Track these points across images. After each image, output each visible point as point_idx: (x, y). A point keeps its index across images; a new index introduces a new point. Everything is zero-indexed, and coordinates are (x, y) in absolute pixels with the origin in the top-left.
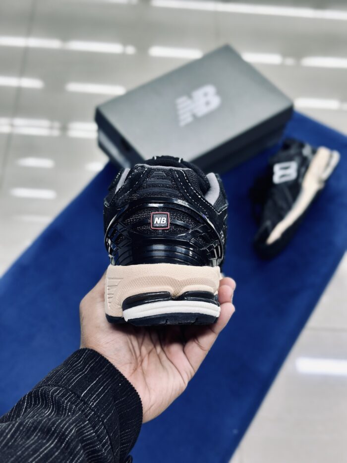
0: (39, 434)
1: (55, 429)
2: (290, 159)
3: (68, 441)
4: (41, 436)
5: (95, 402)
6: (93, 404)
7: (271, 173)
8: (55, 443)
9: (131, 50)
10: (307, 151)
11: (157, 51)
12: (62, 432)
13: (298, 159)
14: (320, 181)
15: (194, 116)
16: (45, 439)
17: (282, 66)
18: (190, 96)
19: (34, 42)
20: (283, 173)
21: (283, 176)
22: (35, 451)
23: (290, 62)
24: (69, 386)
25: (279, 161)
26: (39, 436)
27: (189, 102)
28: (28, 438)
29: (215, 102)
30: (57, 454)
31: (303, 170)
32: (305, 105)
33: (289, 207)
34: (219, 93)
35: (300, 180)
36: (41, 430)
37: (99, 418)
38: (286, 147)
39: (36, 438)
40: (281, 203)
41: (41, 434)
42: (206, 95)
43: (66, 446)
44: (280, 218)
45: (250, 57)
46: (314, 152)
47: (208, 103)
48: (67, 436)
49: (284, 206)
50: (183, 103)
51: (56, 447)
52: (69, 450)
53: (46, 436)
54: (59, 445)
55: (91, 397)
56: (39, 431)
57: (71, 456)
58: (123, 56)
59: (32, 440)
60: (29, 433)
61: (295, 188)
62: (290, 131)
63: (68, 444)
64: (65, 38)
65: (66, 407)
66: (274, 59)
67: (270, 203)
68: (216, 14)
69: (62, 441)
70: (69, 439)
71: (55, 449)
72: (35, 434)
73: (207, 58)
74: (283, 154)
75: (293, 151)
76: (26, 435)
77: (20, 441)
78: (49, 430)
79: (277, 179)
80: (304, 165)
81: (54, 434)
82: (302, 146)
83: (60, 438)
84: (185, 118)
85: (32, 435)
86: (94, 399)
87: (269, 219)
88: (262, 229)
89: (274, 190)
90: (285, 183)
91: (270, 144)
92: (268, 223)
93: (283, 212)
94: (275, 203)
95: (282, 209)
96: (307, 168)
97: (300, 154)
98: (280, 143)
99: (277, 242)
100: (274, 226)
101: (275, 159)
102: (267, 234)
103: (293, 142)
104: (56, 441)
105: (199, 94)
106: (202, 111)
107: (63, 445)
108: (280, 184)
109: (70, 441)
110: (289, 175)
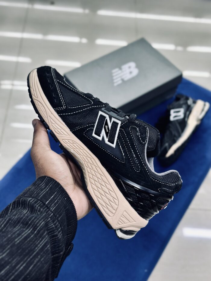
0: (21, 225)
1: (31, 223)
2: (180, 107)
5: (53, 208)
7: (169, 115)
8: (30, 230)
9: (84, 41)
10: (190, 102)
11: (100, 42)
12: (35, 224)
13: (185, 107)
14: (198, 120)
15: (123, 80)
16: (24, 228)
17: (175, 51)
18: (120, 69)
19: (26, 35)
20: (176, 114)
21: (175, 117)
22: (19, 235)
23: (180, 48)
25: (173, 108)
26: (21, 227)
27: (120, 71)
29: (135, 72)
30: (32, 236)
31: (188, 113)
32: (189, 75)
33: (179, 136)
34: (137, 67)
35: (186, 119)
36: (23, 223)
37: (56, 217)
38: (178, 99)
39: (19, 227)
40: (174, 133)
41: (22, 225)
42: (130, 67)
44: (174, 142)
45: (156, 46)
46: (195, 102)
47: (131, 73)
49: (177, 134)
50: (116, 72)
51: (32, 233)
53: (25, 226)
54: (33, 231)
56: (21, 223)
58: (80, 44)
59: (17, 228)
60: (15, 224)
61: (183, 124)
62: (180, 90)
64: (45, 33)
66: (171, 47)
67: (168, 133)
68: (136, 19)
69: (35, 229)
71: (31, 234)
72: (18, 225)
73: (131, 45)
74: (176, 103)
75: (182, 102)
78: (27, 223)
79: (172, 118)
80: (189, 110)
81: (30, 225)
82: (187, 99)
84: (117, 81)
85: (16, 225)
87: (167, 142)
88: (163, 148)
89: (170, 125)
90: (177, 120)
91: (168, 97)
92: (167, 145)
93: (175, 138)
94: (171, 133)
95: (175, 136)
96: (190, 112)
97: (186, 103)
98: (174, 97)
99: (172, 156)
100: (170, 146)
101: (171, 107)
102: (166, 151)
103: (182, 96)
104: (31, 229)
105: (125, 67)
106: (127, 77)
107: (36, 232)
108: (174, 121)
109: (40, 230)
110: (179, 116)
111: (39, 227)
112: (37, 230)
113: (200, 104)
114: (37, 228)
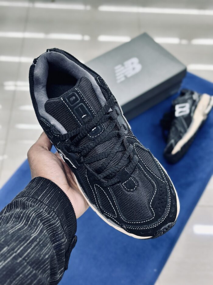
0: (14, 219)
1: (23, 215)
2: (185, 101)
3: (31, 220)
4: (15, 220)
5: (47, 201)
6: (46, 202)
7: (173, 111)
10: (195, 96)
12: (27, 216)
13: (190, 102)
14: (204, 115)
15: (126, 77)
16: (17, 222)
17: (180, 45)
18: (123, 65)
19: (28, 35)
20: (181, 110)
21: (181, 112)
22: (12, 227)
23: (184, 42)
24: (30, 195)
25: (178, 103)
27: (122, 68)
28: (8, 223)
29: (138, 67)
30: (26, 228)
31: (193, 108)
32: (194, 68)
33: (186, 131)
34: (141, 62)
35: (192, 114)
36: (15, 217)
37: (51, 209)
38: (183, 94)
39: (12, 222)
40: (180, 129)
41: (15, 219)
42: (132, 63)
43: (31, 222)
44: (180, 138)
45: (159, 40)
47: (134, 69)
48: (30, 218)
49: (182, 130)
50: (119, 69)
51: (25, 224)
52: (33, 224)
53: (18, 220)
54: (27, 222)
55: (44, 199)
56: (14, 218)
57: (35, 227)
59: (10, 223)
60: (8, 220)
61: (189, 119)
62: (184, 85)
63: (32, 221)
65: (28, 205)
66: (175, 41)
67: (173, 129)
68: (138, 14)
69: (28, 220)
70: (32, 219)
71: (25, 226)
72: (11, 220)
73: (133, 41)
74: (181, 99)
75: (187, 96)
76: (6, 221)
77: (3, 225)
79: (177, 114)
80: (194, 104)
81: (23, 218)
82: (192, 93)
83: (27, 219)
84: (121, 78)
85: (9, 220)
86: (46, 200)
87: (173, 138)
88: (169, 145)
89: (176, 121)
90: (183, 116)
91: (173, 92)
92: (172, 141)
93: (181, 134)
94: (177, 129)
95: (181, 132)
96: (196, 107)
97: (192, 98)
98: (179, 92)
99: (178, 153)
100: (176, 143)
101: (176, 102)
102: (172, 148)
103: (187, 91)
104: (25, 221)
105: (128, 63)
106: (130, 73)
107: (29, 222)
108: (179, 117)
109: (33, 219)
110: (185, 111)
111: (32, 218)
112: (30, 220)
113: (205, 98)
114: (29, 219)
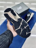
10: (31, 13)
14: (32, 16)
15: (19, 10)
25: (28, 14)
29: (21, 8)
49: (28, 19)
79: (28, 16)
82: (30, 12)
88: (26, 21)
